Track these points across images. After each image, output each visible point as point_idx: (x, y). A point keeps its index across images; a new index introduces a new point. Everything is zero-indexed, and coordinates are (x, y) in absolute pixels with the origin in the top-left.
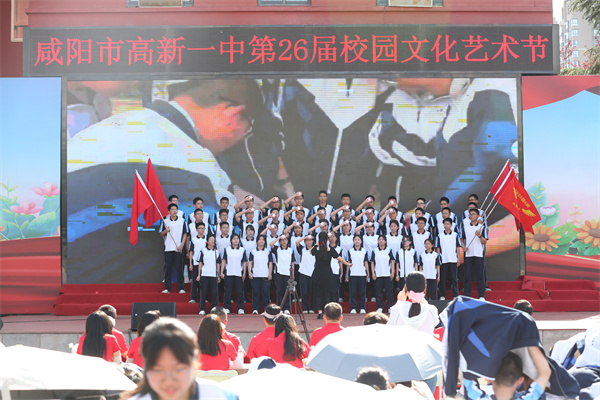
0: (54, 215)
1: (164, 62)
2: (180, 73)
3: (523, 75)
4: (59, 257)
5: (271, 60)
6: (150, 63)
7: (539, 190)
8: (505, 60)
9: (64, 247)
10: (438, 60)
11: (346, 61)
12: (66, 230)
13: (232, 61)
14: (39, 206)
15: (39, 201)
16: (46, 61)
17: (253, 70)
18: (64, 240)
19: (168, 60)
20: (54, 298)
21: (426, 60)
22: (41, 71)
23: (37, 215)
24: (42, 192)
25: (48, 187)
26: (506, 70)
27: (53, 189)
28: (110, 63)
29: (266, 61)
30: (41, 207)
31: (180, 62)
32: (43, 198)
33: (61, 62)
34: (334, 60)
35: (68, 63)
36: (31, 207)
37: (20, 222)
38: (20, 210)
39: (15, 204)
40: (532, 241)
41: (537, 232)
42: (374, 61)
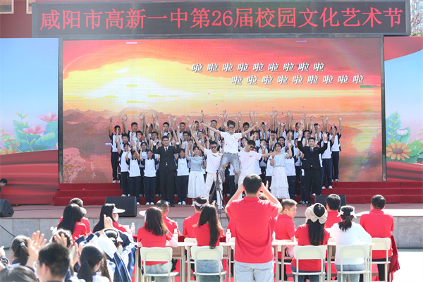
0: (54, 135)
1: (131, 27)
2: (143, 35)
3: (385, 36)
4: (57, 164)
5: (206, 25)
6: (121, 27)
7: (395, 117)
8: (372, 26)
9: (60, 157)
10: (324, 26)
11: (260, 26)
12: (62, 146)
13: (179, 26)
14: (43, 129)
15: (43, 124)
16: (48, 27)
17: (194, 33)
18: (60, 152)
19: (134, 26)
20: (53, 193)
21: (316, 25)
22: (44, 33)
23: (42, 135)
24: (45, 119)
25: (49, 115)
26: (373, 32)
27: (53, 117)
28: (93, 28)
29: (203, 26)
30: (44, 129)
31: (142, 27)
32: (46, 123)
33: (58, 27)
34: (251, 26)
35: (64, 28)
36: (38, 129)
37: (30, 140)
38: (30, 131)
39: (26, 127)
40: (391, 153)
41: (394, 147)
42: (280, 26)
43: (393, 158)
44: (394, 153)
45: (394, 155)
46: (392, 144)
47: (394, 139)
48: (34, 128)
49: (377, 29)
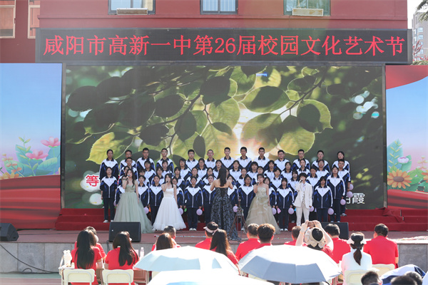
0: (56, 160)
1: (134, 53)
2: (146, 61)
3: (387, 64)
4: (59, 189)
5: (209, 52)
6: (124, 54)
7: (397, 145)
8: (374, 54)
9: (63, 183)
10: (327, 54)
11: (262, 53)
12: (64, 171)
13: (182, 53)
14: (46, 154)
15: (46, 149)
16: (51, 52)
17: (197, 60)
18: (63, 178)
19: (137, 52)
20: (55, 218)
21: (318, 54)
22: (48, 59)
23: (44, 160)
24: (48, 144)
25: (52, 140)
26: (375, 61)
27: (55, 142)
28: (96, 54)
29: (206, 53)
30: (47, 154)
31: (145, 54)
32: (49, 148)
33: (62, 53)
34: (254, 53)
35: (67, 53)
36: (40, 154)
37: (32, 164)
38: (33, 156)
39: (29, 152)
40: (392, 181)
41: (395, 175)
42: (282, 54)
43: (394, 186)
44: (395, 181)
45: (395, 183)
46: (394, 172)
47: (395, 168)
48: (36, 153)
49: (379, 57)
